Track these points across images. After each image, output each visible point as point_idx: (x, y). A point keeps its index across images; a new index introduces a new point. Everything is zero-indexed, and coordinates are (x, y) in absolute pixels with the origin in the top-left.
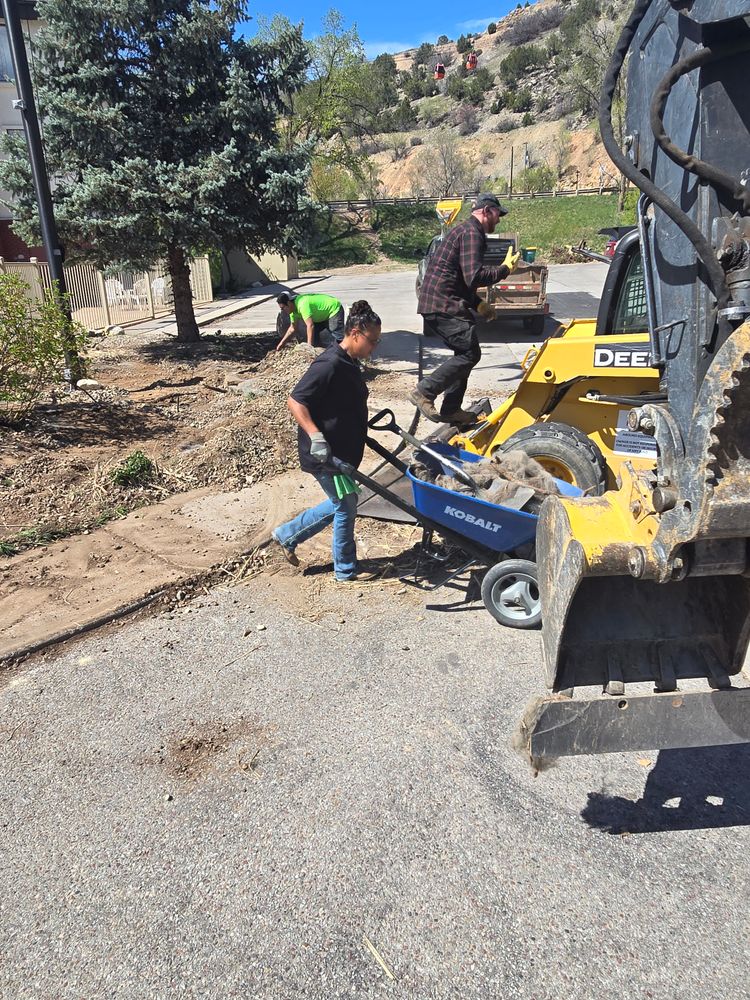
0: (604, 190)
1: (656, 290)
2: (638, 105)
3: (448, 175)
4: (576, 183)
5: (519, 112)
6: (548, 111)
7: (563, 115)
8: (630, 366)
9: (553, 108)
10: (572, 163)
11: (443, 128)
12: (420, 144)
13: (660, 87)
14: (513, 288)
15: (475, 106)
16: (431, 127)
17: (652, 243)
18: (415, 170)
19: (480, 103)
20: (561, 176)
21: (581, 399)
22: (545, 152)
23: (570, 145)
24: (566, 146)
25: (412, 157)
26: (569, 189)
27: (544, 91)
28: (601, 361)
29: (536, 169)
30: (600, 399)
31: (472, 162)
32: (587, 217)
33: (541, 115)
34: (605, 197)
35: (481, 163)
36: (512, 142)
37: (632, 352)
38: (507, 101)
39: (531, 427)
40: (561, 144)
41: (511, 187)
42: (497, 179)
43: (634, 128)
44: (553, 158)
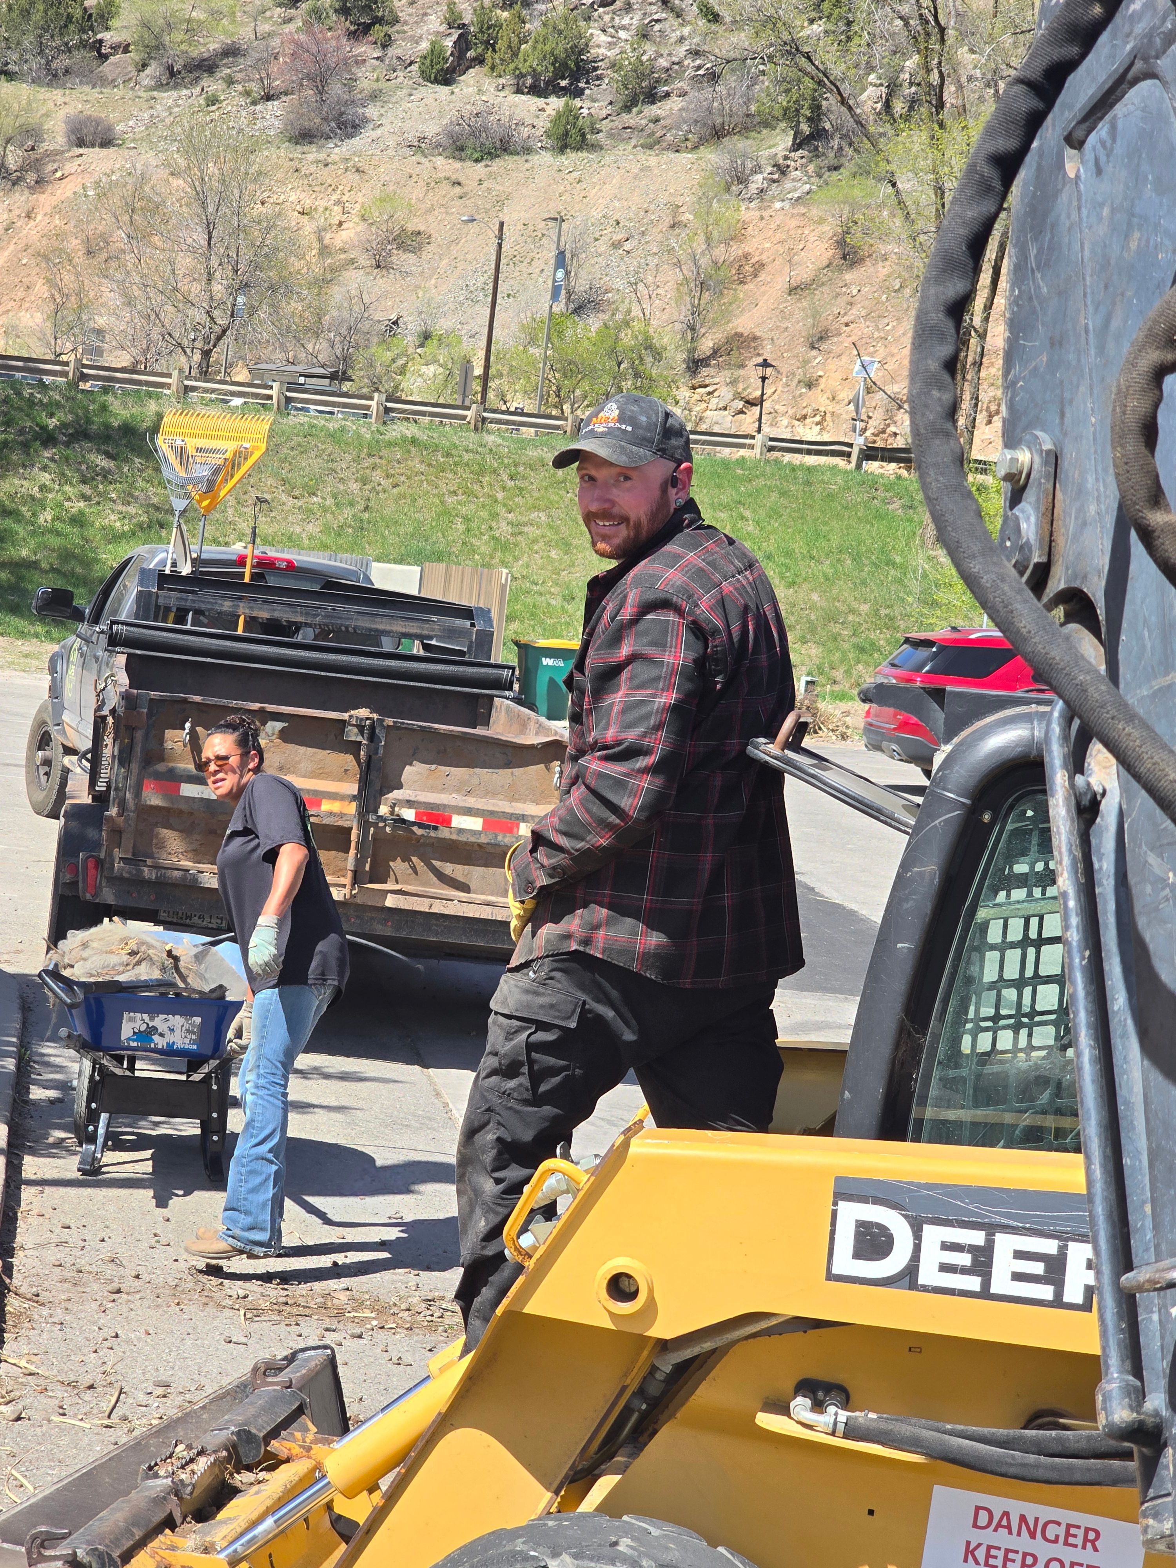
0: (870, 453)
1: (1122, 1093)
2: (1056, 343)
3: (218, 288)
4: (759, 402)
5: (536, 90)
6: (655, 110)
7: (717, 134)
8: (985, 1293)
9: (674, 104)
10: (743, 323)
11: (213, 101)
12: (106, 143)
13: (1151, 335)
14: (474, 824)
15: (353, 35)
16: (160, 86)
17: (1106, 888)
18: (74, 244)
19: (378, 31)
20: (695, 365)
21: (767, 1421)
22: (633, 263)
23: (736, 251)
24: (720, 252)
25: (64, 191)
26: (724, 422)
27: (644, 35)
28: (858, 1254)
29: (594, 323)
30: (851, 1432)
31: (324, 251)
32: (798, 546)
33: (629, 119)
34: (873, 483)
35: (364, 260)
36: (501, 202)
37: (991, 1229)
38: (490, 45)
39: (532, 1532)
40: (699, 245)
41: (485, 378)
42: (426, 336)
43: (1037, 422)
44: (667, 291)
